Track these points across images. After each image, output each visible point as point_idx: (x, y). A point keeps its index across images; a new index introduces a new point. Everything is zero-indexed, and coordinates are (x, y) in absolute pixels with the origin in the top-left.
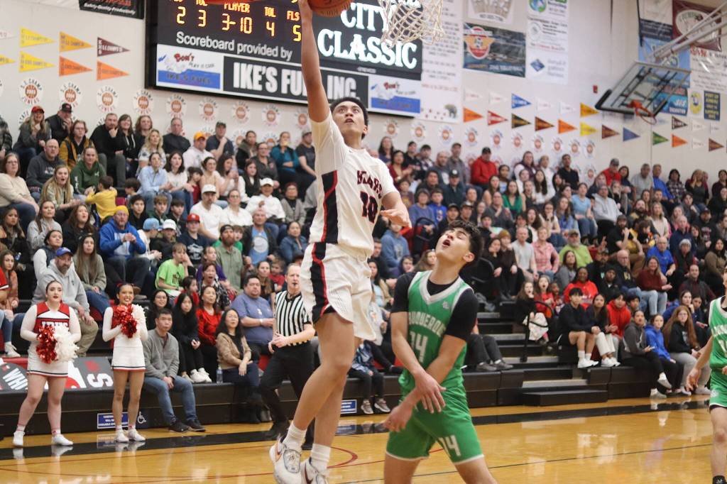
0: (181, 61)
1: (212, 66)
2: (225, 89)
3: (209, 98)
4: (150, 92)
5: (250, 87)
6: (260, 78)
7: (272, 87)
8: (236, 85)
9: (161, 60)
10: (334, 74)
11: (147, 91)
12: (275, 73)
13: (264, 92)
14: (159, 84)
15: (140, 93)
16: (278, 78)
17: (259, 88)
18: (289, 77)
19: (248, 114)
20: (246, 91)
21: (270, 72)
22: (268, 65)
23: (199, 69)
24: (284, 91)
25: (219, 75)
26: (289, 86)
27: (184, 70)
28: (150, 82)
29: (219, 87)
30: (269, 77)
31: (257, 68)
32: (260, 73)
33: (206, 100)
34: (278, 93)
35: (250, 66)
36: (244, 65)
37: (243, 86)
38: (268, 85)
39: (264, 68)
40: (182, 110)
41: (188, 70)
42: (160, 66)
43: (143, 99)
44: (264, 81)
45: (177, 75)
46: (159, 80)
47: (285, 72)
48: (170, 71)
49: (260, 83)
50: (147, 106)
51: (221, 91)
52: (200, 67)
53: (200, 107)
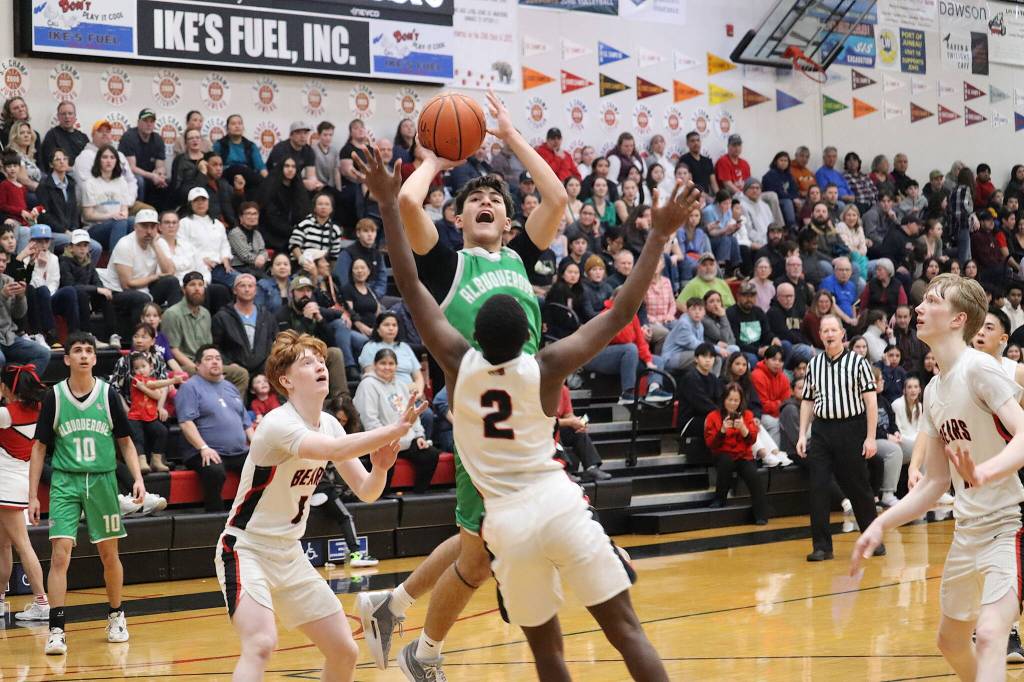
0: (69, 11)
1: (119, 16)
2: (140, 52)
4: (23, 62)
5: (180, 47)
6: (195, 32)
7: (215, 46)
8: (158, 44)
9: (38, 10)
10: (313, 21)
11: (18, 60)
12: (219, 22)
13: (203, 53)
14: (36, 48)
15: (7, 64)
16: (225, 31)
17: (195, 47)
18: (242, 28)
19: (179, 90)
20: (175, 53)
21: (213, 21)
22: (207, 11)
23: (99, 21)
24: (235, 50)
25: (131, 29)
26: (242, 43)
27: (75, 25)
28: (22, 45)
29: (131, 50)
30: (210, 29)
31: (191, 17)
32: (196, 24)
33: (111, 70)
34: (226, 54)
35: (179, 14)
36: (169, 13)
37: (169, 46)
38: (209, 42)
39: (202, 15)
40: (74, 88)
41: (81, 24)
42: (38, 21)
43: (12, 73)
44: (202, 35)
45: (65, 33)
46: (36, 44)
47: (236, 21)
48: (54, 27)
49: (196, 39)
50: (19, 84)
51: (134, 55)
52: (100, 18)
53: (102, 82)
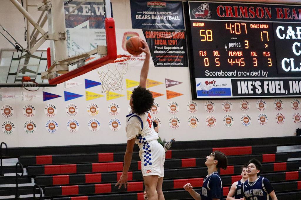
0: (209, 84)
1: (226, 84)
3: (227, 101)
4: (195, 102)
5: (247, 92)
6: (252, 87)
7: (259, 91)
8: (239, 92)
9: (198, 85)
10: (292, 80)
11: (193, 101)
12: (260, 84)
13: (255, 94)
14: (198, 97)
15: (190, 103)
16: (262, 86)
17: (252, 92)
18: (268, 85)
19: (249, 106)
20: (245, 94)
21: (258, 84)
22: (255, 80)
23: (219, 87)
24: (266, 92)
25: (230, 88)
26: (268, 89)
27: (211, 89)
28: (194, 97)
29: (231, 95)
30: (257, 86)
31: (250, 83)
32: (252, 85)
33: (225, 102)
34: (263, 93)
35: (246, 82)
36: (242, 82)
37: (243, 92)
38: (257, 90)
39: (254, 82)
40: (213, 108)
41: (213, 88)
42: (198, 89)
43: (192, 105)
44: (254, 88)
45: (208, 92)
47: (265, 83)
48: (204, 90)
49: (252, 90)
50: (194, 108)
51: (232, 96)
52: (219, 86)
53: (222, 105)
